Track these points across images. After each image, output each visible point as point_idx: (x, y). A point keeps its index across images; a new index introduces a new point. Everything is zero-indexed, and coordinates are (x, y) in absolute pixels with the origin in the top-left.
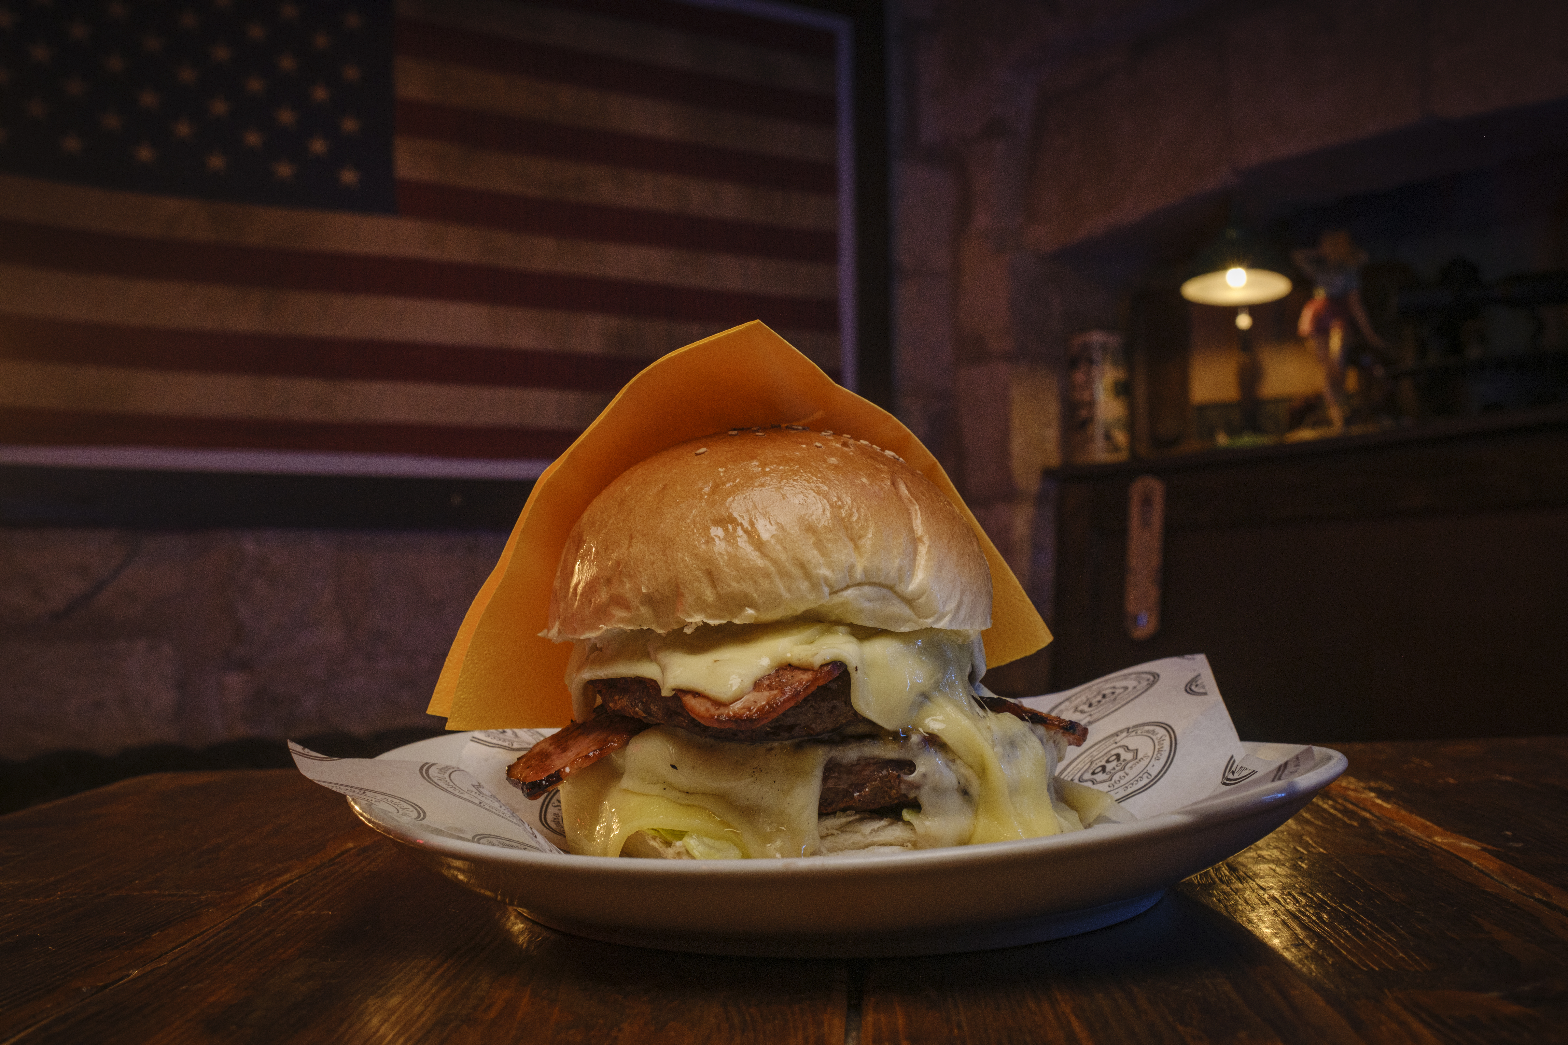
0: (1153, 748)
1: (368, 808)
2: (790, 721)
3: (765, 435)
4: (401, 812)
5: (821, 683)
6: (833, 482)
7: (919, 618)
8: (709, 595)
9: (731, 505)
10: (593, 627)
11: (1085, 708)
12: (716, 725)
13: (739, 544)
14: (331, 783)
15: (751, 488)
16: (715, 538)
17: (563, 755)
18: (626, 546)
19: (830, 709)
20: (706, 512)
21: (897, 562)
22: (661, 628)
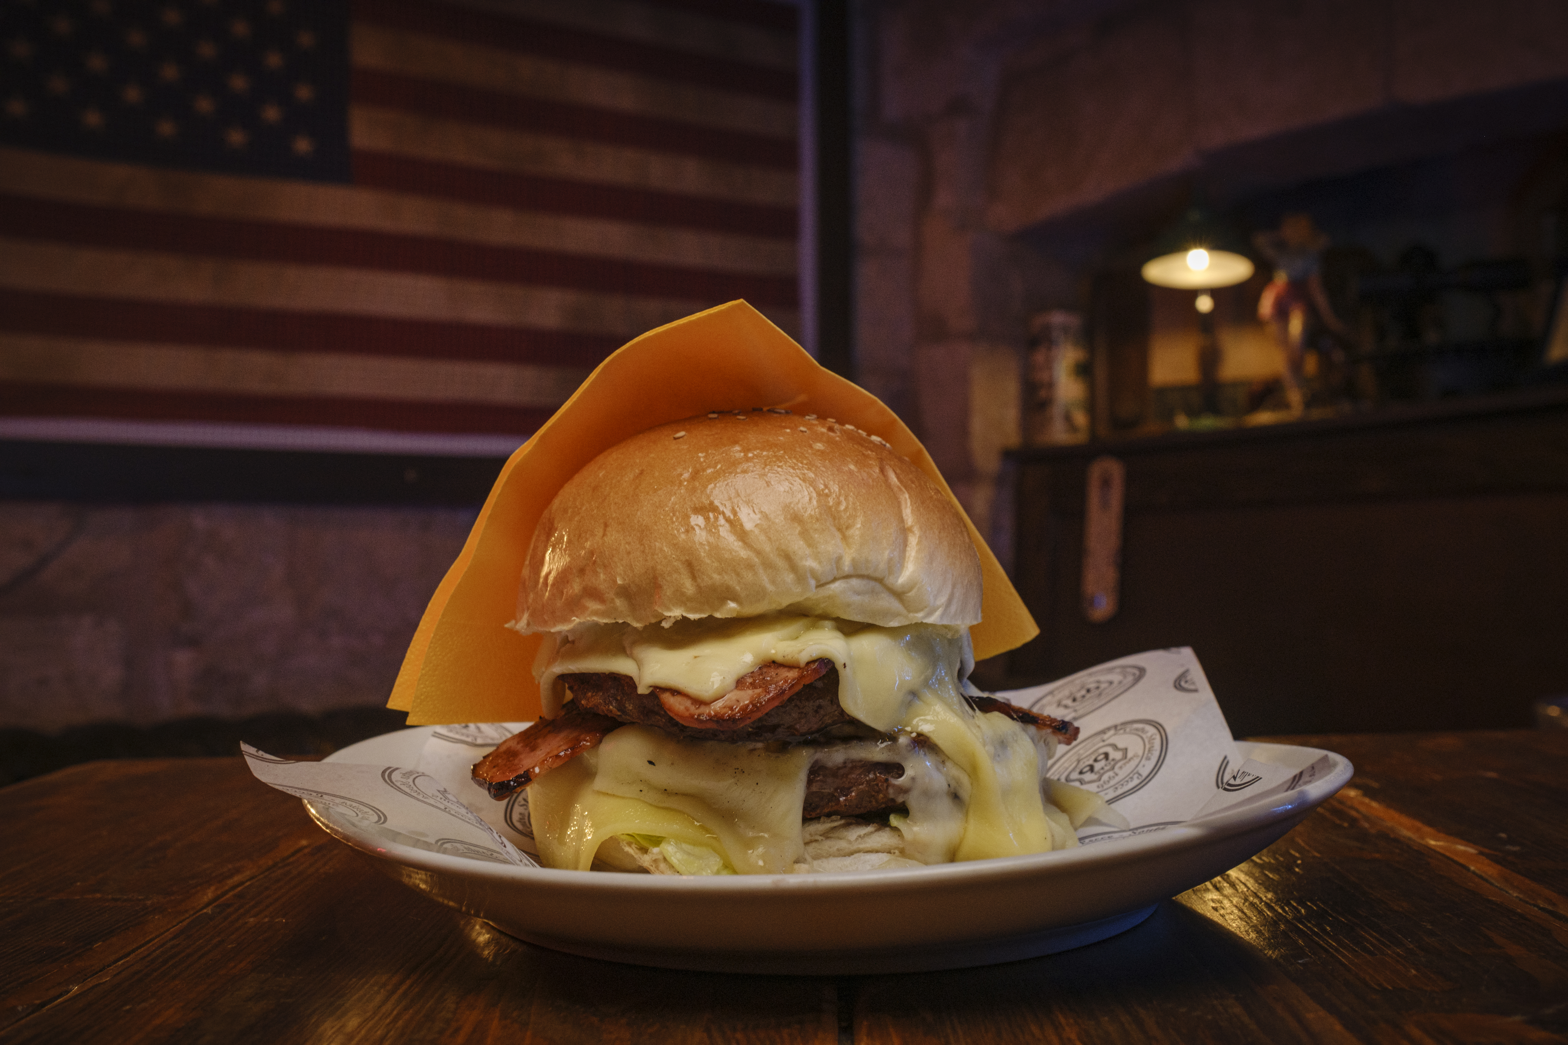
0: (1142, 747)
1: (325, 811)
2: (774, 721)
3: (746, 418)
4: (360, 816)
5: (807, 681)
6: (819, 468)
7: (909, 611)
8: (689, 587)
9: (712, 492)
10: (565, 620)
11: (1069, 702)
12: (696, 725)
13: (721, 533)
14: (286, 786)
15: (733, 475)
16: (695, 527)
17: (532, 754)
18: (601, 534)
19: (815, 708)
20: (686, 500)
21: (886, 554)
22: (638, 621)
